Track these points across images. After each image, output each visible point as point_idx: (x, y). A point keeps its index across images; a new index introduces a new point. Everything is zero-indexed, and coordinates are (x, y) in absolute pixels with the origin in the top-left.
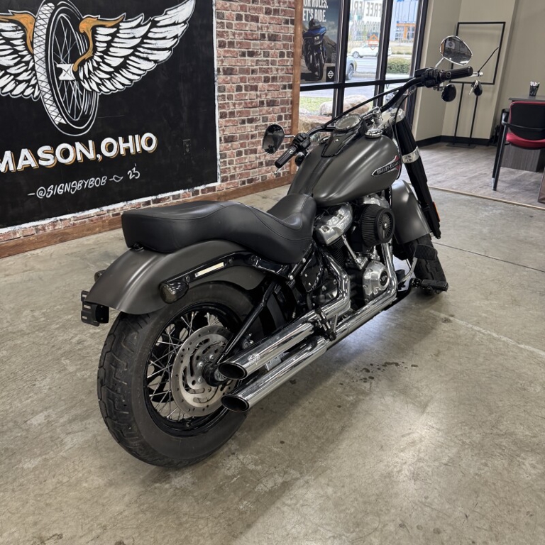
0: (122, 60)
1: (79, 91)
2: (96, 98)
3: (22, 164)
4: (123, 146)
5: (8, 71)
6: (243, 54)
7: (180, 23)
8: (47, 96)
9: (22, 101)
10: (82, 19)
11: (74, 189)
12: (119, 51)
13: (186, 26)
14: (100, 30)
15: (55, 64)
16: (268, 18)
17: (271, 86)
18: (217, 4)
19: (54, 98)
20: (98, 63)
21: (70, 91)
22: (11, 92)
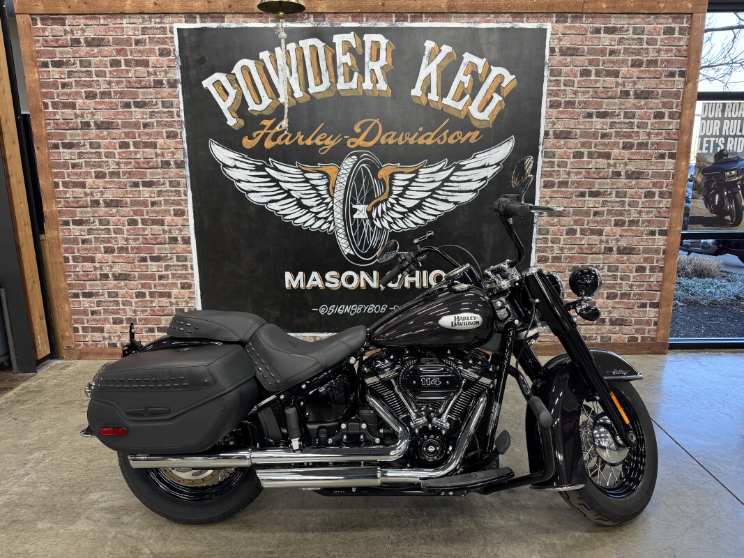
0: (417, 202)
1: (371, 228)
2: (386, 234)
3: (310, 284)
4: (408, 279)
5: (311, 210)
7: (491, 166)
8: (341, 231)
9: (318, 233)
10: (381, 168)
11: (353, 311)
12: (415, 194)
13: (499, 167)
14: (398, 176)
15: (351, 205)
16: (626, 153)
17: (627, 230)
18: (545, 144)
19: (346, 233)
20: (392, 205)
21: (361, 228)
22: (311, 226)
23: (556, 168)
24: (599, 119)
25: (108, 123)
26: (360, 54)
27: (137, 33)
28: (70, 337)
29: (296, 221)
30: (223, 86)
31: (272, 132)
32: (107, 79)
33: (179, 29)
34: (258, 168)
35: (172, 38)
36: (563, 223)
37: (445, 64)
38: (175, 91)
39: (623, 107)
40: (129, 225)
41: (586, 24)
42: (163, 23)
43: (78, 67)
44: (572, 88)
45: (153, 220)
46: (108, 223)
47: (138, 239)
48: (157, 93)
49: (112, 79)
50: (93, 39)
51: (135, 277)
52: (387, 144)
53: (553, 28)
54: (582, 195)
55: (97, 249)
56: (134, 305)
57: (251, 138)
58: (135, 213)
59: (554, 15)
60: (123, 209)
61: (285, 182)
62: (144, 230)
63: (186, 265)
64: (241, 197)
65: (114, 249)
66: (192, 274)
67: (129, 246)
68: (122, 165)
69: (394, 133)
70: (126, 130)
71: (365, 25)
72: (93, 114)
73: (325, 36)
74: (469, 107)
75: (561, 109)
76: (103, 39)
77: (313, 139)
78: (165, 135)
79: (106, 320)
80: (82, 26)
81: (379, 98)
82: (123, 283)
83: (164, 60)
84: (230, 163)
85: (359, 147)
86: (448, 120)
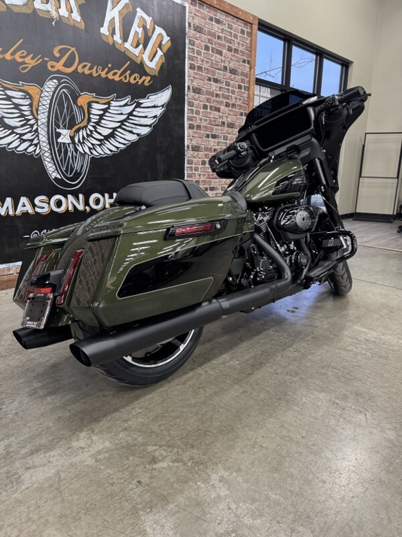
0: (111, 131)
1: (74, 153)
2: (87, 160)
3: (20, 210)
4: (108, 201)
5: (15, 131)
6: (208, 136)
7: (159, 107)
8: (47, 154)
9: (24, 156)
10: (80, 95)
12: (109, 124)
13: (163, 109)
14: (95, 105)
15: (55, 129)
16: (227, 110)
18: (189, 95)
19: (52, 157)
20: (91, 131)
21: (66, 152)
22: (16, 148)
23: (195, 115)
24: (214, 83)
37: (124, 12)
39: (224, 77)
44: (200, 57)
52: (83, 73)
53: (189, 8)
69: (89, 65)
74: (143, 55)
75: (195, 71)
77: (13, 54)
81: (74, 28)
85: (59, 72)
86: (129, 62)
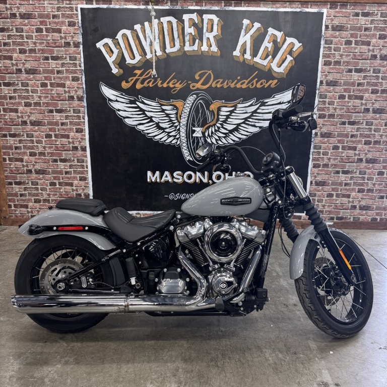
0: (235, 126)
1: (204, 143)
2: (214, 147)
3: (164, 179)
4: (228, 177)
5: (165, 130)
7: (284, 103)
8: (184, 145)
9: (170, 146)
10: (212, 103)
12: (234, 121)
13: (290, 104)
14: (224, 109)
15: (192, 128)
16: (374, 96)
17: (372, 148)
18: (320, 89)
19: (188, 146)
20: (218, 128)
21: (198, 142)
22: (165, 141)
23: (327, 106)
24: (356, 74)
25: (34, 70)
26: (201, 27)
27: (54, 10)
28: (6, 211)
29: (155, 138)
30: (110, 47)
31: (141, 78)
32: (34, 41)
33: (81, 9)
34: (131, 102)
35: (77, 14)
36: (331, 142)
37: (256, 35)
38: (78, 50)
39: (372, 66)
40: (46, 137)
41: (350, 10)
42: (71, 4)
43: (14, 33)
44: (339, 52)
45: (62, 135)
46: (32, 136)
47: (52, 147)
48: (66, 51)
49: (37, 41)
50: (25, 14)
51: (49, 172)
52: (216, 87)
53: (328, 12)
54: (344, 123)
55: (25, 153)
56: (48, 191)
57: (127, 82)
58: (51, 130)
59: (329, 3)
60: (43, 127)
61: (149, 111)
62: (56, 141)
63: (83, 165)
64: (120, 121)
65: (36, 154)
66: (87, 171)
67: (46, 152)
68: (42, 98)
69: (221, 80)
70: (46, 75)
71: (204, 8)
72: (24, 64)
73: (177, 15)
74: (271, 64)
75: (331, 66)
76: (32, 14)
77: (168, 83)
78: (71, 78)
79: (30, 200)
80: (18, 5)
81: (212, 57)
82: (41, 176)
83: (71, 29)
84: (113, 98)
85: (198, 89)
86: (257, 72)
